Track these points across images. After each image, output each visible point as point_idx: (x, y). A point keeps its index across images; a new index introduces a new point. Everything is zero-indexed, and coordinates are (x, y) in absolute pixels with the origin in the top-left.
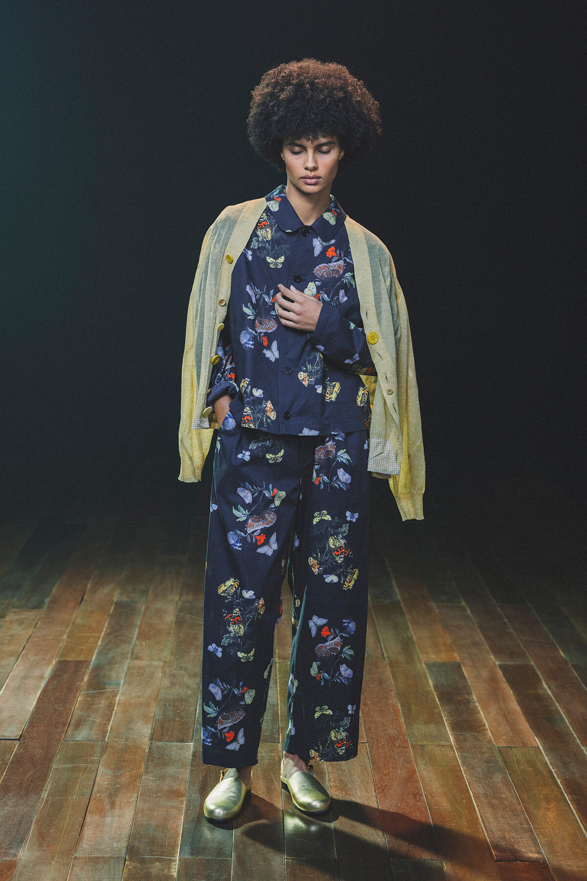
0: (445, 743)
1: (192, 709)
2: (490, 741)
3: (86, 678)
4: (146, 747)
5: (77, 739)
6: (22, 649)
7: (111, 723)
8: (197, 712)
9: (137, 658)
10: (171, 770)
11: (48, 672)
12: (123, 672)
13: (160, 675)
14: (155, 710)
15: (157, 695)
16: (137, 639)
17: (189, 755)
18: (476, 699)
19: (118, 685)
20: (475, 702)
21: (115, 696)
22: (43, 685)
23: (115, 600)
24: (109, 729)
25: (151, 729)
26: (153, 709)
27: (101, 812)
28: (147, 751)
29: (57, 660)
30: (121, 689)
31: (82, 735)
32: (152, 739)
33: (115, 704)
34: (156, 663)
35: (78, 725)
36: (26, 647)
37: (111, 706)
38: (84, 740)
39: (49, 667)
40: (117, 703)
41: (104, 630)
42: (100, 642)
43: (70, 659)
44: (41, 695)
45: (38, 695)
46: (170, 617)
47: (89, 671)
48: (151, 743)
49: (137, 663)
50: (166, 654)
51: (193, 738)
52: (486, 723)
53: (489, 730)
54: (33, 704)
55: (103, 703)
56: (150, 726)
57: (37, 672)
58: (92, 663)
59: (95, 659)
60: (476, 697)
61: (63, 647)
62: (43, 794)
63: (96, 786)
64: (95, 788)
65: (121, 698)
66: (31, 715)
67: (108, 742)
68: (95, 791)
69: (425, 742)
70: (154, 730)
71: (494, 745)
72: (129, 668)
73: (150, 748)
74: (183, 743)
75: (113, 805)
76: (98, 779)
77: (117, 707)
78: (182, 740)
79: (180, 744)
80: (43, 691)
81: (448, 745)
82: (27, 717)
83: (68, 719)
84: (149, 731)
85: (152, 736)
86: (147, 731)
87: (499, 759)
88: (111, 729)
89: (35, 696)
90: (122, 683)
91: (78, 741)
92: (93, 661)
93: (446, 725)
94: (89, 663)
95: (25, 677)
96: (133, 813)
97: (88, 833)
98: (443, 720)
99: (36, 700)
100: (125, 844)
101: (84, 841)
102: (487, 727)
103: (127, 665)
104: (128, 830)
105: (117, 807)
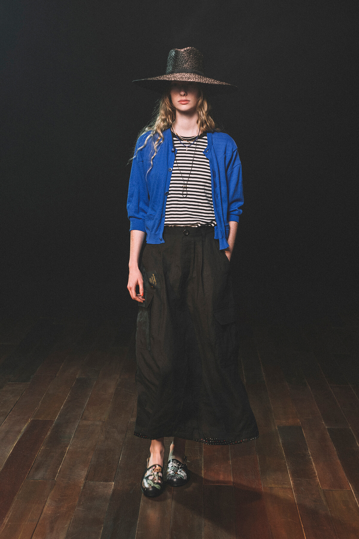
0: (287, 486)
1: (117, 456)
2: (318, 485)
3: (49, 433)
4: (82, 485)
5: (36, 478)
6: (9, 411)
7: (60, 467)
8: (120, 459)
9: (85, 419)
10: (96, 503)
11: (24, 427)
12: (74, 429)
13: (99, 431)
14: (92, 458)
15: (95, 446)
16: (87, 405)
17: (111, 491)
18: (310, 454)
19: (70, 439)
20: (309, 456)
21: (67, 447)
22: (19, 438)
23: (77, 377)
26: (90, 457)
27: (43, 535)
28: (82, 488)
29: (31, 419)
30: (71, 441)
31: (39, 475)
32: (86, 479)
33: (65, 452)
34: (97, 423)
35: (38, 468)
36: (13, 409)
37: (62, 454)
38: (40, 478)
41: (67, 398)
42: (62, 407)
43: (40, 419)
46: (111, 390)
47: (51, 428)
48: (85, 482)
49: (85, 422)
50: (105, 417)
51: (114, 479)
52: (316, 472)
53: (317, 477)
54: (10, 452)
55: (58, 451)
56: (86, 469)
57: (17, 428)
58: (54, 423)
59: (57, 419)
60: (310, 452)
61: (37, 410)
62: (5, 520)
63: (43, 514)
64: (42, 516)
65: (70, 448)
66: (8, 459)
67: (56, 481)
68: (41, 518)
69: (273, 485)
70: (89, 472)
71: (321, 488)
72: (79, 426)
73: (84, 486)
74: (107, 483)
75: (52, 529)
76: (45, 509)
77: (66, 455)
78: (106, 481)
79: (106, 483)
80: (19, 442)
81: (289, 488)
82: (4, 461)
83: (32, 463)
84: (86, 473)
85: (87, 477)
86: (84, 473)
87: (323, 499)
88: (60, 471)
89: (12, 446)
90: (73, 436)
91: (36, 480)
92: (55, 420)
93: (289, 472)
94: (52, 422)
95: (8, 432)
96: (65, 536)
98: (287, 469)
99: (13, 448)
102: (317, 475)
103: (78, 424)
105: (55, 531)
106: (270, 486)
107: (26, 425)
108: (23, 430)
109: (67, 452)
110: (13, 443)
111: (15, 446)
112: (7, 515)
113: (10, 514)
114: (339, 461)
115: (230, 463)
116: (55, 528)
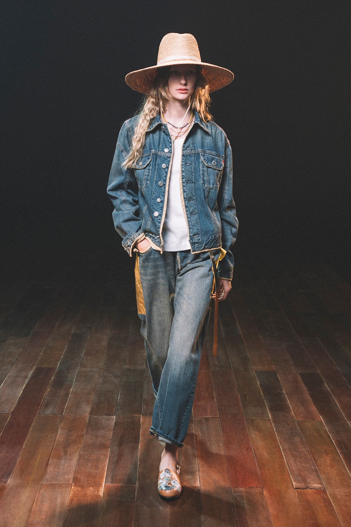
0: (266, 419)
1: (116, 396)
2: (293, 417)
3: (53, 378)
4: (87, 418)
6: (15, 360)
7: (67, 404)
8: (119, 398)
9: (83, 367)
10: (101, 432)
11: (30, 374)
12: (75, 374)
13: (97, 376)
14: (93, 397)
15: (95, 388)
16: (85, 355)
19: (72, 382)
20: (284, 394)
21: (70, 388)
22: (27, 382)
23: (72, 332)
24: (66, 407)
25: (90, 408)
26: (92, 396)
27: (59, 458)
28: (88, 421)
29: (36, 367)
30: (74, 384)
31: (49, 411)
32: (91, 414)
33: (70, 393)
34: (95, 370)
35: (47, 406)
36: (18, 359)
37: (67, 395)
38: (50, 414)
40: (71, 392)
41: (65, 349)
42: (62, 357)
43: (44, 367)
44: (25, 387)
47: (54, 374)
48: (90, 416)
49: (84, 369)
50: (101, 364)
51: (115, 413)
52: (291, 407)
53: (292, 411)
54: (20, 393)
55: (63, 392)
56: (90, 406)
57: (24, 374)
58: (57, 369)
59: (59, 366)
60: (285, 391)
61: (40, 359)
63: (56, 441)
65: (74, 390)
66: (19, 399)
67: (64, 416)
68: (55, 444)
69: (254, 418)
70: (92, 408)
71: (295, 420)
72: (79, 372)
73: (89, 419)
74: (109, 417)
75: (66, 453)
76: (57, 437)
77: (71, 395)
78: (108, 415)
79: (107, 417)
80: (27, 385)
81: (268, 420)
82: (16, 400)
83: (41, 402)
84: (89, 409)
85: (91, 412)
86: (88, 409)
87: (298, 428)
88: (66, 408)
89: (22, 388)
90: (74, 380)
91: (46, 414)
92: (57, 367)
93: (267, 408)
94: (55, 368)
95: (16, 377)
96: (77, 457)
97: (50, 469)
98: (265, 405)
99: (23, 390)
100: (72, 476)
101: (48, 474)
102: (291, 409)
103: (78, 370)
104: (74, 468)
105: (68, 454)
106: (251, 418)
107: (32, 372)
108: (29, 376)
109: (71, 393)
111: (24, 389)
114: (310, 398)
115: (216, 401)
116: (69, 452)
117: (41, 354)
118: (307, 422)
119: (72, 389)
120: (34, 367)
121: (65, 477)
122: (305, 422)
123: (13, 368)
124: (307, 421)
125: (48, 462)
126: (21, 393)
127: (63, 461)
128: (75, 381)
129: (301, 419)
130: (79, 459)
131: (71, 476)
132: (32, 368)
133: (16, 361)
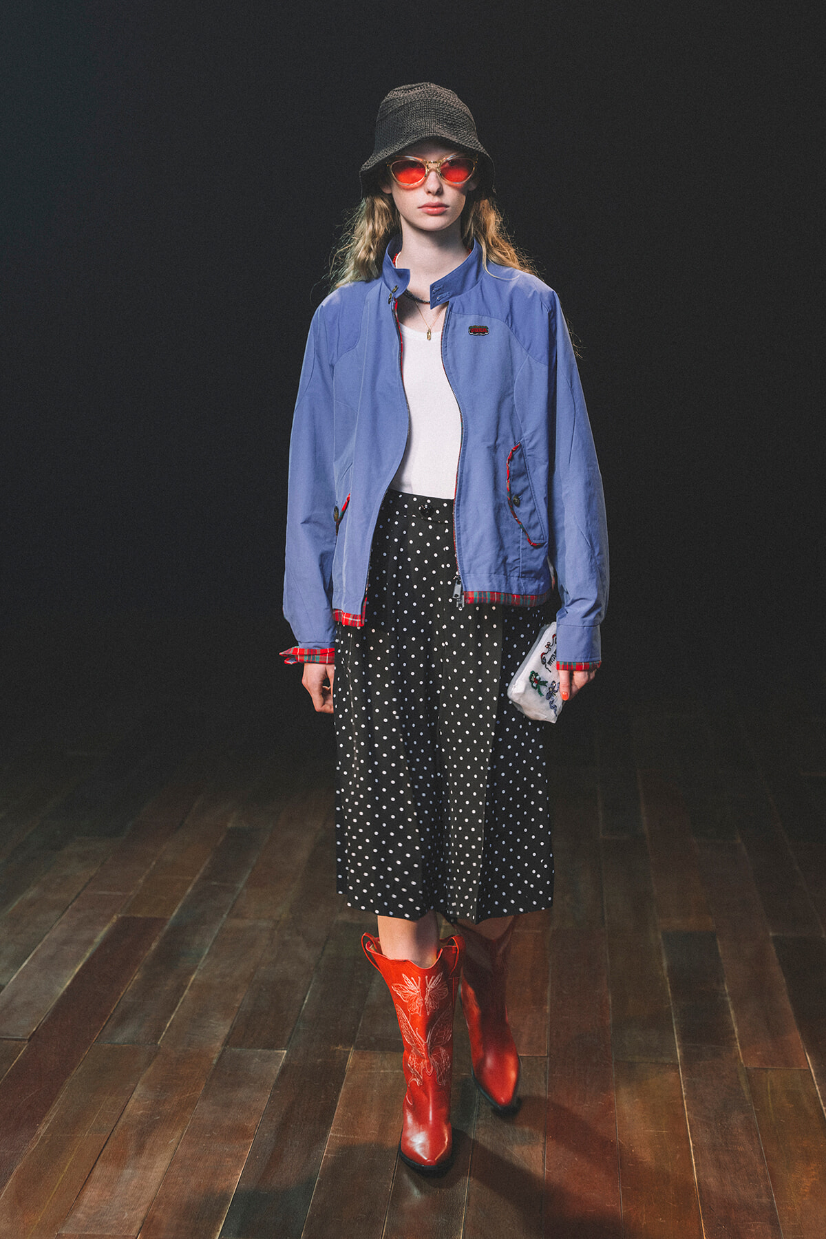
0: (666, 1060)
1: (299, 996)
2: (737, 1057)
3: (154, 946)
4: (216, 1055)
5: (116, 1041)
6: (73, 898)
7: (172, 1017)
8: (306, 1001)
9: (236, 916)
10: (242, 1094)
11: (102, 933)
12: (212, 936)
13: (265, 943)
14: (243, 998)
15: (253, 974)
16: (247, 884)
17: (276, 1070)
18: (727, 991)
19: (199, 956)
20: (726, 996)
21: (191, 974)
22: (88, 955)
23: (230, 825)
24: (168, 1025)
25: (228, 1028)
26: (240, 996)
27: (120, 1160)
28: (215, 1062)
29: (120, 916)
30: (202, 964)
31: (124, 1035)
32: (227, 1043)
33: (187, 986)
34: (263, 924)
35: (122, 1020)
36: (81, 895)
37: (179, 990)
38: (126, 1042)
39: (104, 926)
40: (189, 985)
41: (201, 871)
42: (189, 890)
43: (139, 915)
44: (81, 969)
45: (77, 970)
46: (302, 855)
47: (162, 934)
48: (224, 1050)
49: (237, 923)
50: (282, 911)
51: (288, 1042)
52: (736, 1030)
53: (738, 1040)
54: (65, 984)
55: (169, 984)
56: (229, 1022)
57: (86, 934)
58: (169, 923)
59: (176, 916)
60: (728, 987)
61: (134, 896)
62: (41, 1128)
63: (124, 1116)
64: (122, 1120)
65: (199, 977)
66: (58, 1000)
67: (159, 1047)
68: (119, 1125)
69: (637, 1059)
70: (234, 1029)
71: (742, 1065)
72: (222, 930)
73: (220, 1058)
74: (272, 1051)
75: (140, 1149)
76: (130, 1106)
77: (188, 991)
78: (272, 1046)
79: (267, 1052)
80: (86, 964)
81: (672, 1064)
82: (51, 1005)
83: (111, 1009)
84: (227, 1031)
85: (229, 1038)
86: (224, 1030)
87: (746, 1087)
88: (170, 1026)
89: (71, 972)
90: (206, 953)
91: (118, 1044)
92: (172, 918)
93: (675, 1030)
94: (164, 921)
95: (66, 942)
96: (167, 1162)
97: (91, 1194)
98: (672, 1023)
99: (73, 977)
100: (142, 1215)
101: (82, 1207)
102: (737, 1036)
103: (220, 925)
104: (154, 1189)
105: (146, 1152)
106: (630, 1059)
107: (106, 929)
108: (98, 940)
109: (191, 985)
110: (75, 966)
111: (78, 973)
112: (46, 1118)
113: (52, 1115)
115: (548, 1011)
116: (148, 1147)
117: (141, 881)
118: (770, 1072)
119: (194, 977)
120: (115, 917)
121: (124, 1215)
122: (767, 1072)
123: (63, 918)
124: (771, 1069)
125: (90, 1173)
126: (68, 984)
127: (128, 1172)
128: (209, 954)
129: (756, 1065)
130: (171, 1165)
131: (141, 1213)
132: (110, 917)
133: (73, 901)
